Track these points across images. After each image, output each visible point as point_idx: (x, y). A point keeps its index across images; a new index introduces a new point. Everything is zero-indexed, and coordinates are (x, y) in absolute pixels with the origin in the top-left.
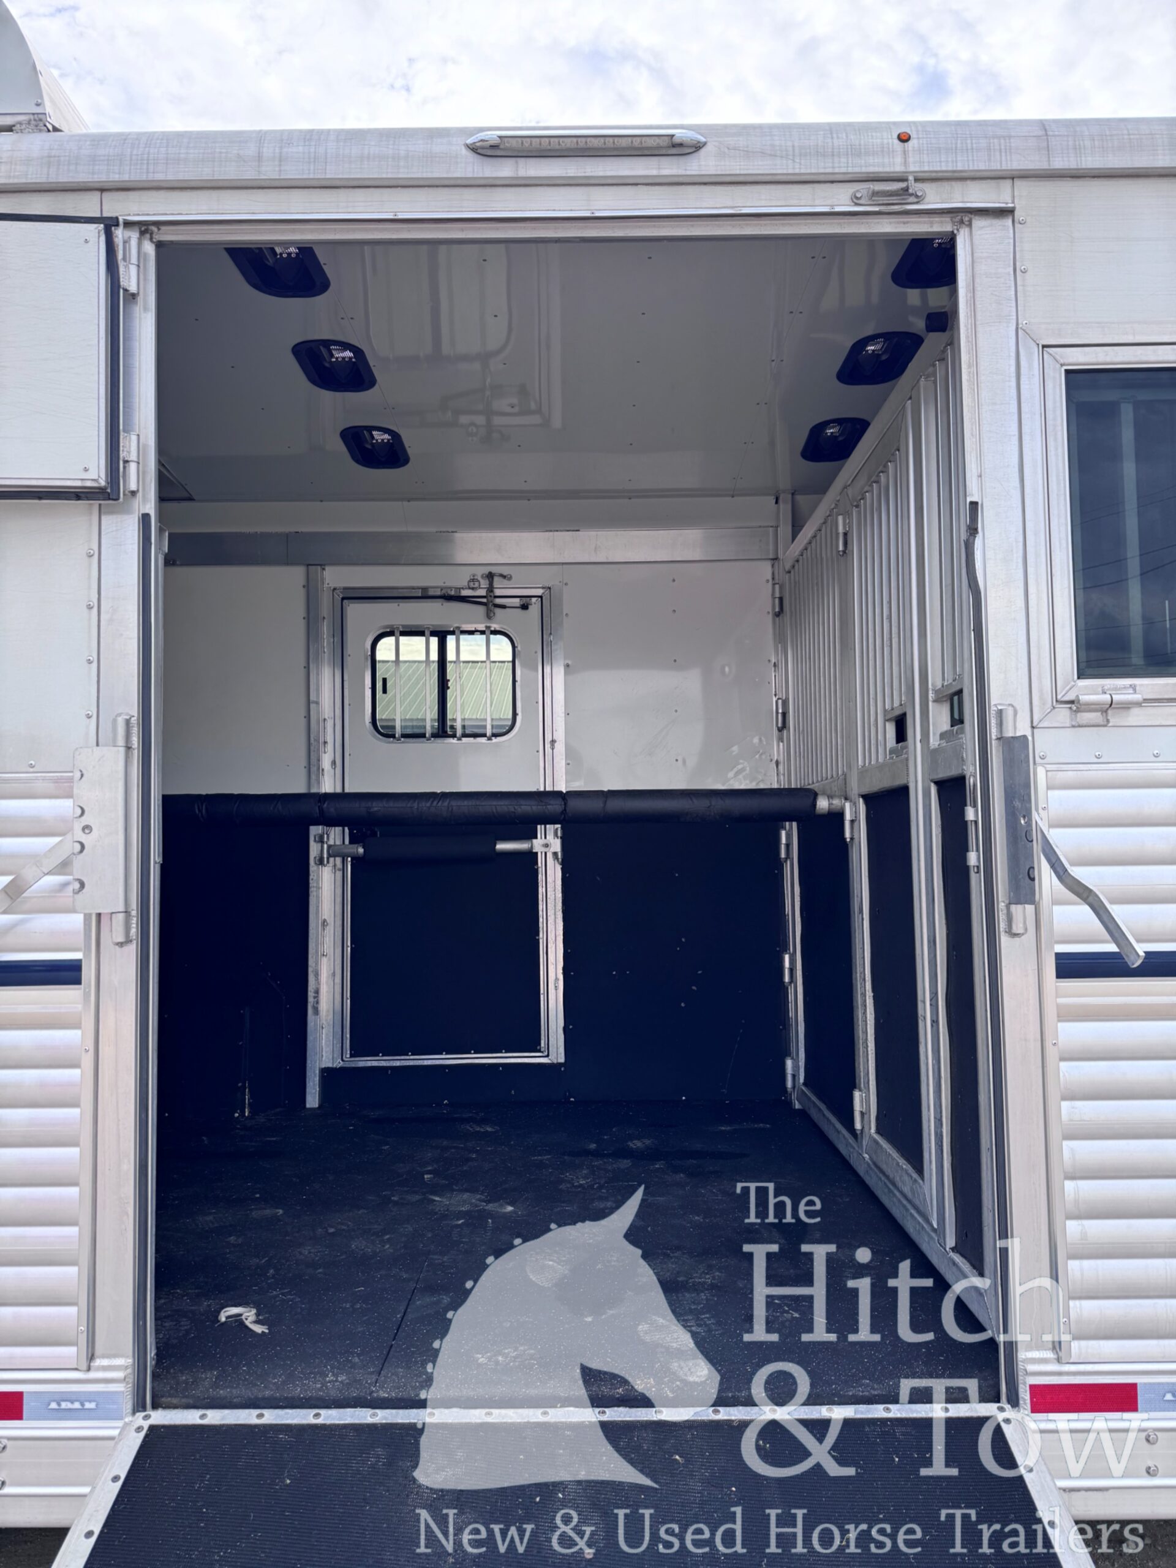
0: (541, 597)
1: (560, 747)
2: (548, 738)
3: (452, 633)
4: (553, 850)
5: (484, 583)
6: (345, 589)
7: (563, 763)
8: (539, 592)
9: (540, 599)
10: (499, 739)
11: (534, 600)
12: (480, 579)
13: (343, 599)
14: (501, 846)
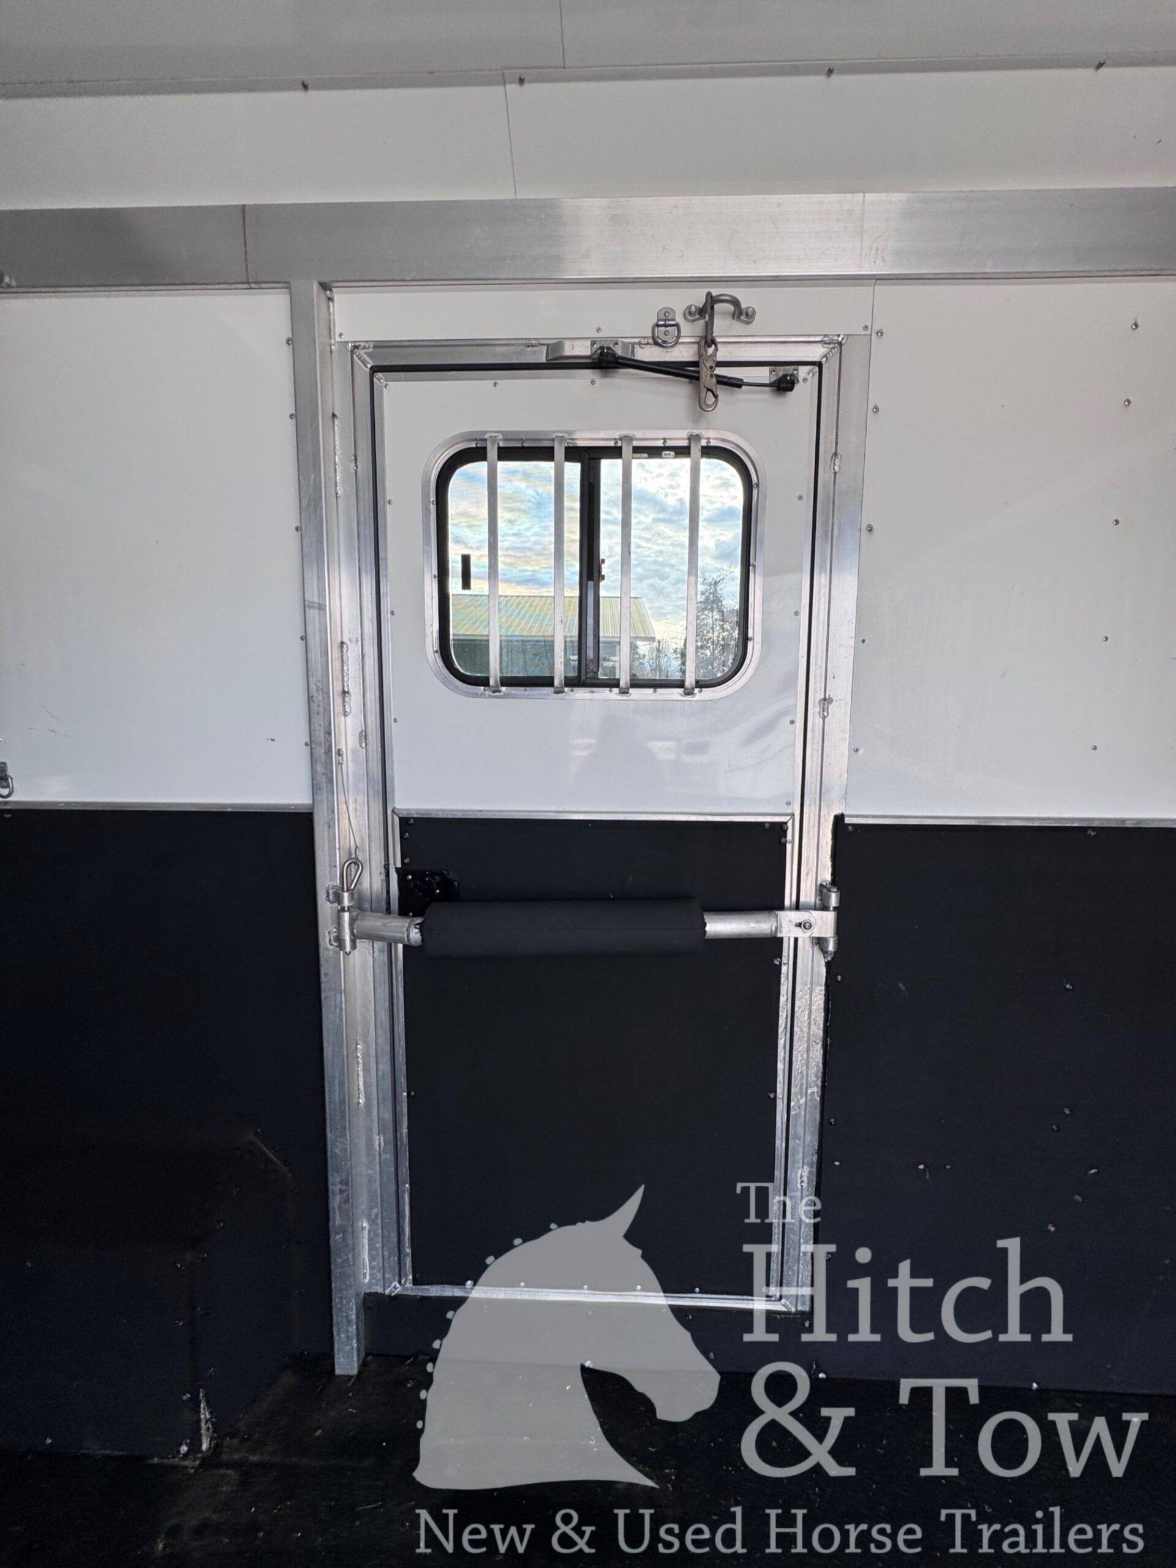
0: (819, 365)
1: (839, 713)
2: (815, 696)
3: (614, 452)
4: (816, 933)
5: (690, 331)
6: (379, 346)
7: (845, 748)
8: (815, 353)
9: (817, 369)
10: (707, 694)
11: (803, 371)
12: (679, 319)
13: (374, 370)
14: (719, 926)
